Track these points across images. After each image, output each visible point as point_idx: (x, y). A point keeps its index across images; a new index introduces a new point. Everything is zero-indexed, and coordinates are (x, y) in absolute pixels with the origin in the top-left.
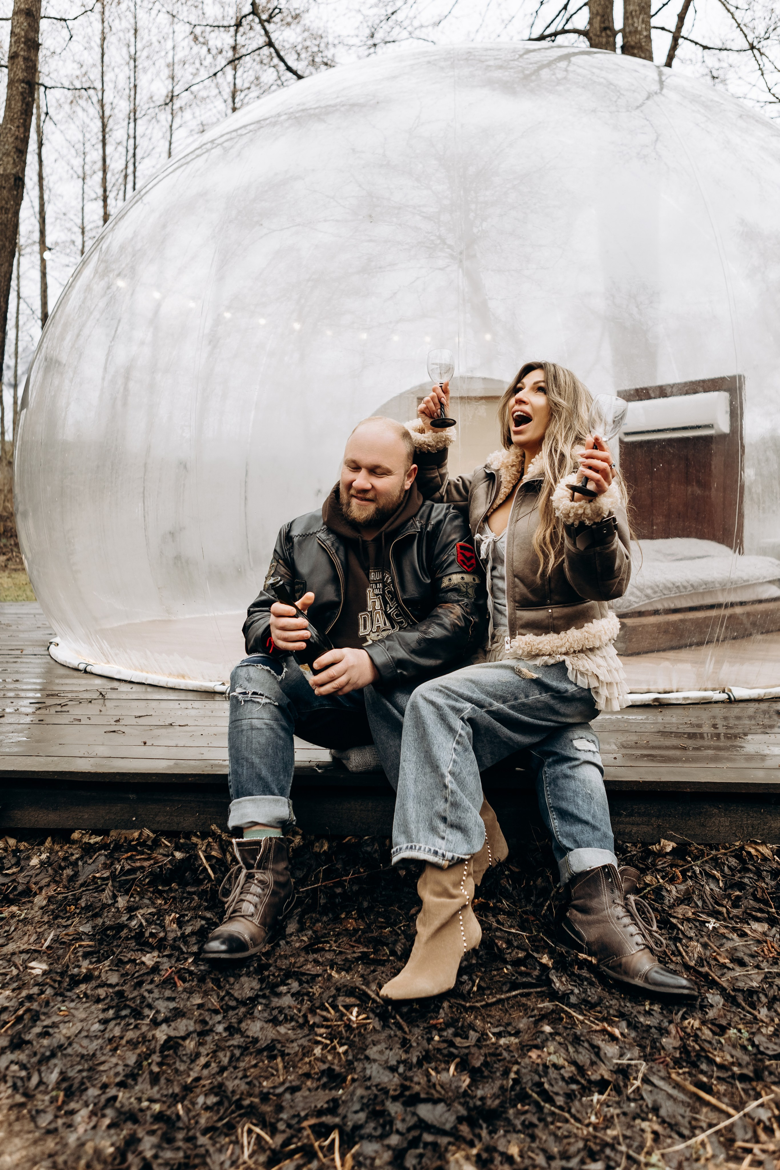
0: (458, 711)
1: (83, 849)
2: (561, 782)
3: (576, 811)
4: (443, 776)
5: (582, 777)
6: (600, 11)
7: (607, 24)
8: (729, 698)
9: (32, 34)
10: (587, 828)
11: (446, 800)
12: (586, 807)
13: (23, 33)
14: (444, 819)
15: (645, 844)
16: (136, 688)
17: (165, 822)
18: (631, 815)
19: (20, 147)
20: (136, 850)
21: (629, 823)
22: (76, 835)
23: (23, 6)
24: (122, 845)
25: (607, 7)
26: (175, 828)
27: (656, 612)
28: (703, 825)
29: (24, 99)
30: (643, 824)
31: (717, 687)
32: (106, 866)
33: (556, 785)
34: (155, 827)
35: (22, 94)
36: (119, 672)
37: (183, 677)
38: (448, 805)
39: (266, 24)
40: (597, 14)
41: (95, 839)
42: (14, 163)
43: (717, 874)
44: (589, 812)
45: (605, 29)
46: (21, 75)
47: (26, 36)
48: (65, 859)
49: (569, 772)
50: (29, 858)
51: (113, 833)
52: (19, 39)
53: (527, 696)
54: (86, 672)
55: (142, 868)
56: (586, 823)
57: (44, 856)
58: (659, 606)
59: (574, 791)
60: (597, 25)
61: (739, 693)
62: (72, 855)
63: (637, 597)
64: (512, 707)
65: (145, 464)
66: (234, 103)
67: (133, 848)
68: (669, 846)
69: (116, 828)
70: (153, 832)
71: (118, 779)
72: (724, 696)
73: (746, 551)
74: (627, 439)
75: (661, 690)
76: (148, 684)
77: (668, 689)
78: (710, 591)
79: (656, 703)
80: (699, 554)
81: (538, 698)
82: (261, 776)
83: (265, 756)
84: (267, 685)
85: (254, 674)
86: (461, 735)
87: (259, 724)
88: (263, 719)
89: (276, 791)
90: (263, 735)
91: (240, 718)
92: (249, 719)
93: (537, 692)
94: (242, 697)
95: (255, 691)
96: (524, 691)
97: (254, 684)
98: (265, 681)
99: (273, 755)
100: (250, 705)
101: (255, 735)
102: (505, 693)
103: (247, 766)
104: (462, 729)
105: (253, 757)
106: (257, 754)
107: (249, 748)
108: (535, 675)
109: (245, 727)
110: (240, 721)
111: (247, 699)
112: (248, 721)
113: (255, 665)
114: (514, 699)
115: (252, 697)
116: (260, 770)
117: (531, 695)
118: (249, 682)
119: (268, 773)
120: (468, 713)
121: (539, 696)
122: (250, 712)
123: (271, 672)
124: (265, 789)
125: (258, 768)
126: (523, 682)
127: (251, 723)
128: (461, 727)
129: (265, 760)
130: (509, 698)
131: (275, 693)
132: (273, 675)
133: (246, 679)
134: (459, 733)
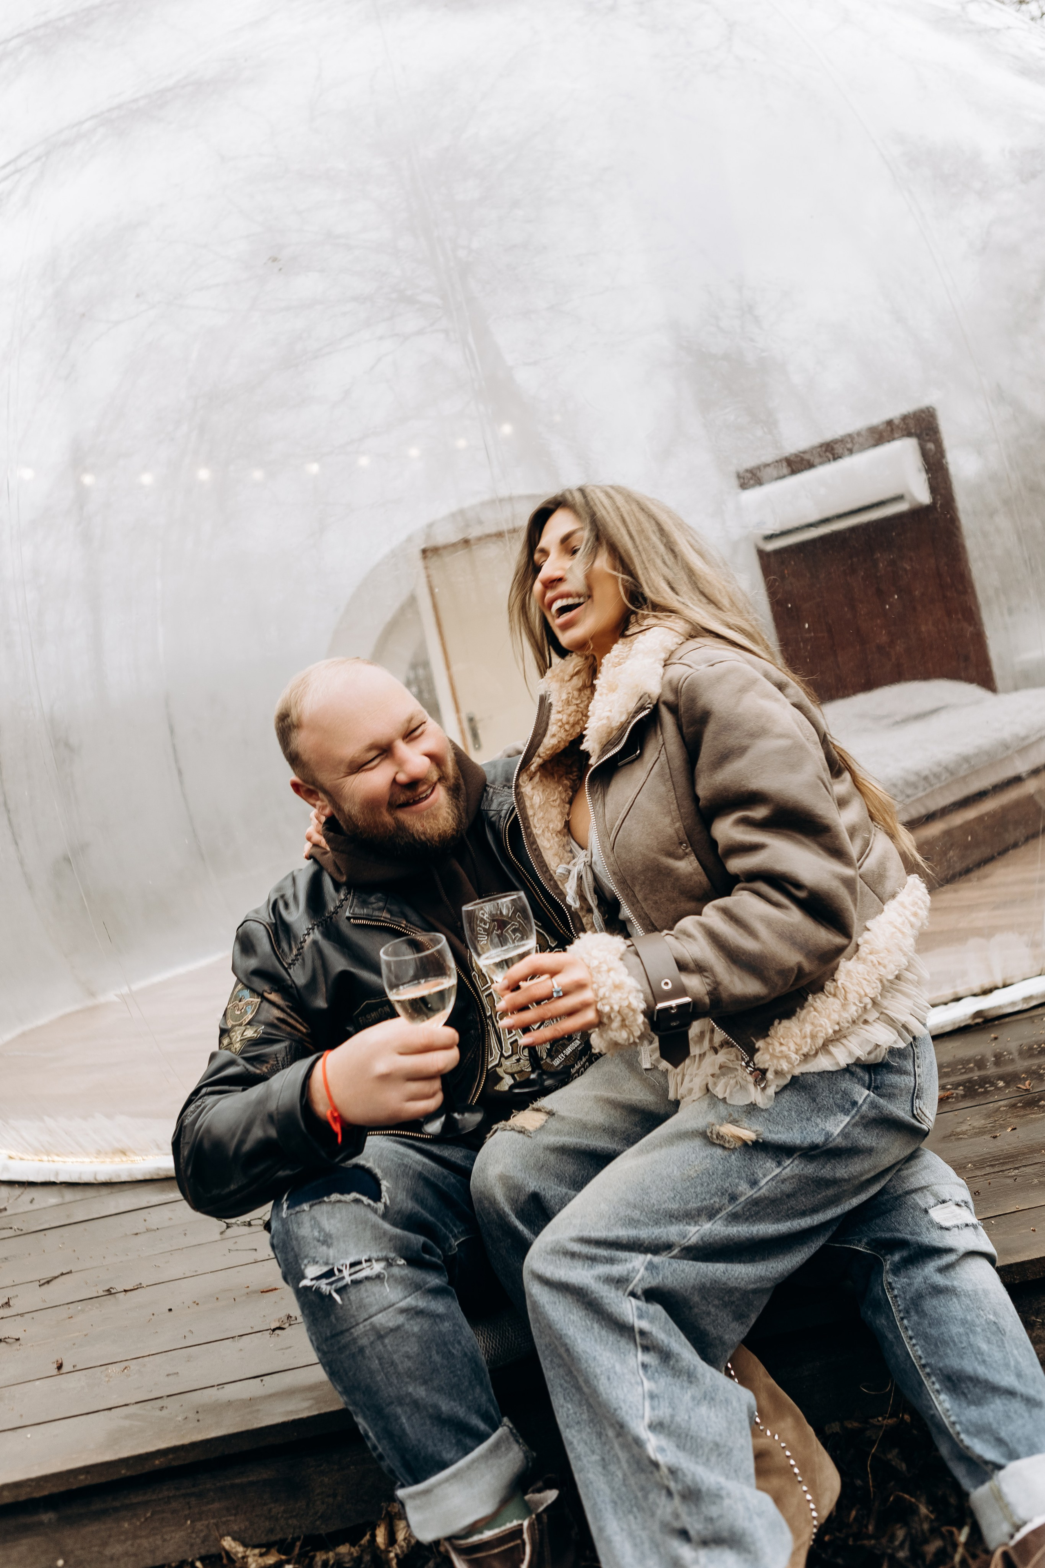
0: (619, 1282)
2: (930, 1304)
3: (981, 1371)
4: (638, 1443)
5: (969, 1287)
10: (1016, 1405)
11: (670, 1493)
12: (998, 1355)
14: (684, 1534)
33: (922, 1314)
38: (677, 1500)
44: (1007, 1365)
49: (940, 1280)
53: (754, 1183)
56: (1011, 1393)
59: (964, 1322)
64: (735, 1218)
73: (999, 682)
74: (770, 546)
75: (977, 990)
76: (62, 1183)
77: (987, 985)
78: (975, 772)
79: (979, 1020)
80: (929, 706)
81: (777, 1175)
82: (443, 1416)
83: (432, 1374)
84: (368, 1234)
85: (332, 1221)
86: (642, 1333)
87: (390, 1320)
88: (393, 1305)
89: (482, 1426)
90: (408, 1337)
91: (344, 1328)
92: (366, 1320)
93: (770, 1164)
94: (327, 1284)
95: (352, 1259)
96: (744, 1175)
97: (342, 1245)
98: (360, 1227)
99: (445, 1362)
100: (353, 1294)
101: (391, 1346)
102: (705, 1199)
103: (406, 1412)
104: (640, 1317)
105: (410, 1389)
106: (416, 1380)
107: (394, 1377)
108: (748, 1135)
109: (364, 1341)
110: (347, 1334)
111: (340, 1284)
112: (365, 1326)
113: (326, 1199)
114: (729, 1202)
115: (350, 1275)
116: (435, 1407)
117: (761, 1176)
118: (329, 1246)
119: (452, 1403)
120: (642, 1279)
121: (778, 1171)
122: (360, 1307)
123: (362, 1202)
124: (459, 1437)
125: (431, 1406)
126: (733, 1157)
127: (373, 1328)
128: (636, 1313)
129: (436, 1383)
130: (717, 1205)
131: (390, 1240)
132: (369, 1205)
133: (319, 1241)
134: (636, 1330)
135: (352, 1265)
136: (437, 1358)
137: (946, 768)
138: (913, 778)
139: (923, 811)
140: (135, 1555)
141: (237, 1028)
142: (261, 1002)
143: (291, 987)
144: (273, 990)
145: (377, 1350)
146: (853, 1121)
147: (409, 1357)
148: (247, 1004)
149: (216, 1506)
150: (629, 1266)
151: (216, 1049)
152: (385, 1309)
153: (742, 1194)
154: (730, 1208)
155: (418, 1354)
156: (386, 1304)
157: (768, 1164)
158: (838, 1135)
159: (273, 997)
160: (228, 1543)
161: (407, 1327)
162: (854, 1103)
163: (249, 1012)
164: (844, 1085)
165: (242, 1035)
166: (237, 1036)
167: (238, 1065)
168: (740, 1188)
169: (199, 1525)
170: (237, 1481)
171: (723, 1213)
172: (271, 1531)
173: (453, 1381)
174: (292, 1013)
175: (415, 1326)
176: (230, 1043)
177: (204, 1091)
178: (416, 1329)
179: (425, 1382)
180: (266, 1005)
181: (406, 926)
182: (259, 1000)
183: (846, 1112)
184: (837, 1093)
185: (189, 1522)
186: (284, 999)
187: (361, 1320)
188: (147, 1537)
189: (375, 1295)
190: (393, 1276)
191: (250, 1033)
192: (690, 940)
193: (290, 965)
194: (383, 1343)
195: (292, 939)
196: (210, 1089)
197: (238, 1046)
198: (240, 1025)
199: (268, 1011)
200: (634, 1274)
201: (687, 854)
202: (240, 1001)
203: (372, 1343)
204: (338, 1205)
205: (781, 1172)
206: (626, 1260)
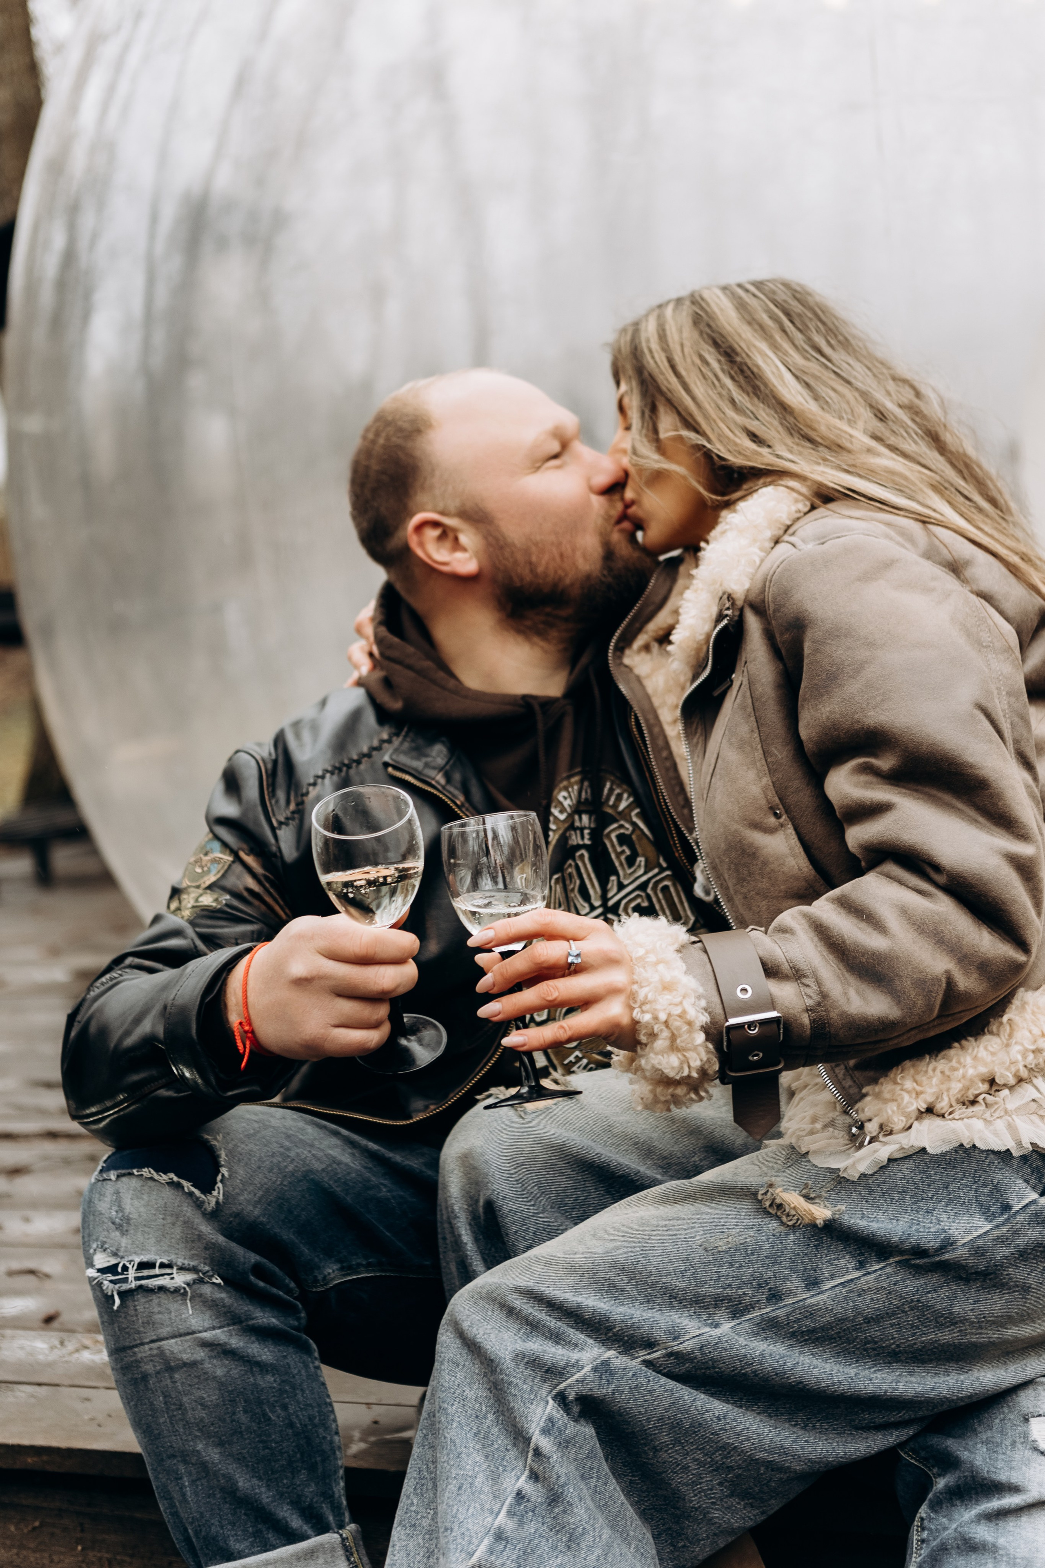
0: (549, 1373)
53: (812, 1284)
64: (772, 1325)
81: (852, 1280)
82: (238, 1494)
83: (232, 1435)
84: (178, 1231)
85: (136, 1202)
86: (537, 1452)
87: (184, 1351)
88: (193, 1333)
89: (296, 1522)
90: (206, 1380)
91: (127, 1344)
92: (152, 1341)
93: (846, 1261)
94: (111, 1281)
95: (145, 1258)
96: (800, 1267)
97: (140, 1236)
98: (169, 1219)
99: (254, 1426)
100: (141, 1303)
101: (182, 1383)
102: (730, 1285)
103: (190, 1474)
104: (545, 1431)
105: (200, 1447)
106: (209, 1437)
107: (181, 1424)
108: (821, 1213)
109: (149, 1368)
110: (130, 1352)
111: (125, 1287)
112: (151, 1349)
113: (135, 1171)
114: (768, 1299)
115: (137, 1279)
116: (229, 1478)
117: (827, 1275)
118: (124, 1233)
119: (255, 1481)
120: (582, 1381)
121: (855, 1274)
122: (148, 1323)
123: (183, 1187)
124: (260, 1526)
125: (223, 1475)
126: (792, 1237)
127: (161, 1353)
128: (542, 1424)
129: (235, 1449)
130: (748, 1299)
131: (206, 1248)
132: (191, 1194)
133: (113, 1223)
134: (532, 1446)
135: (142, 1266)
136: (243, 1418)
141: (192, 889)
142: (233, 862)
143: (275, 855)
144: (251, 852)
145: (163, 1384)
146: (996, 1233)
147: (204, 1406)
148: (215, 861)
150: (574, 1355)
151: (162, 910)
152: (181, 1335)
153: (789, 1293)
154: (768, 1310)
155: (217, 1405)
156: (182, 1328)
157: (842, 1262)
158: (963, 1245)
159: (250, 860)
161: (207, 1365)
162: (1006, 1208)
163: (214, 871)
164: (999, 1176)
165: (197, 900)
166: (188, 901)
167: (185, 937)
168: (789, 1284)
169: (91, 1555)
171: (756, 1314)
173: (262, 1453)
174: (272, 890)
175: (219, 1369)
176: (178, 909)
177: (129, 960)
178: (219, 1372)
179: (221, 1444)
180: (238, 868)
181: (463, 805)
182: (231, 859)
183: (989, 1216)
184: (985, 1185)
185: (80, 1548)
186: (264, 867)
187: (148, 1340)
188: (34, 1551)
189: (170, 1313)
190: (201, 1295)
191: (208, 900)
192: (787, 935)
193: (281, 823)
194: (171, 1378)
195: (293, 787)
196: (137, 961)
197: (187, 913)
198: (198, 887)
199: (239, 877)
200: (573, 1370)
201: (782, 825)
202: (206, 854)
203: (158, 1373)
204: (150, 1183)
205: (859, 1278)
206: (576, 1345)
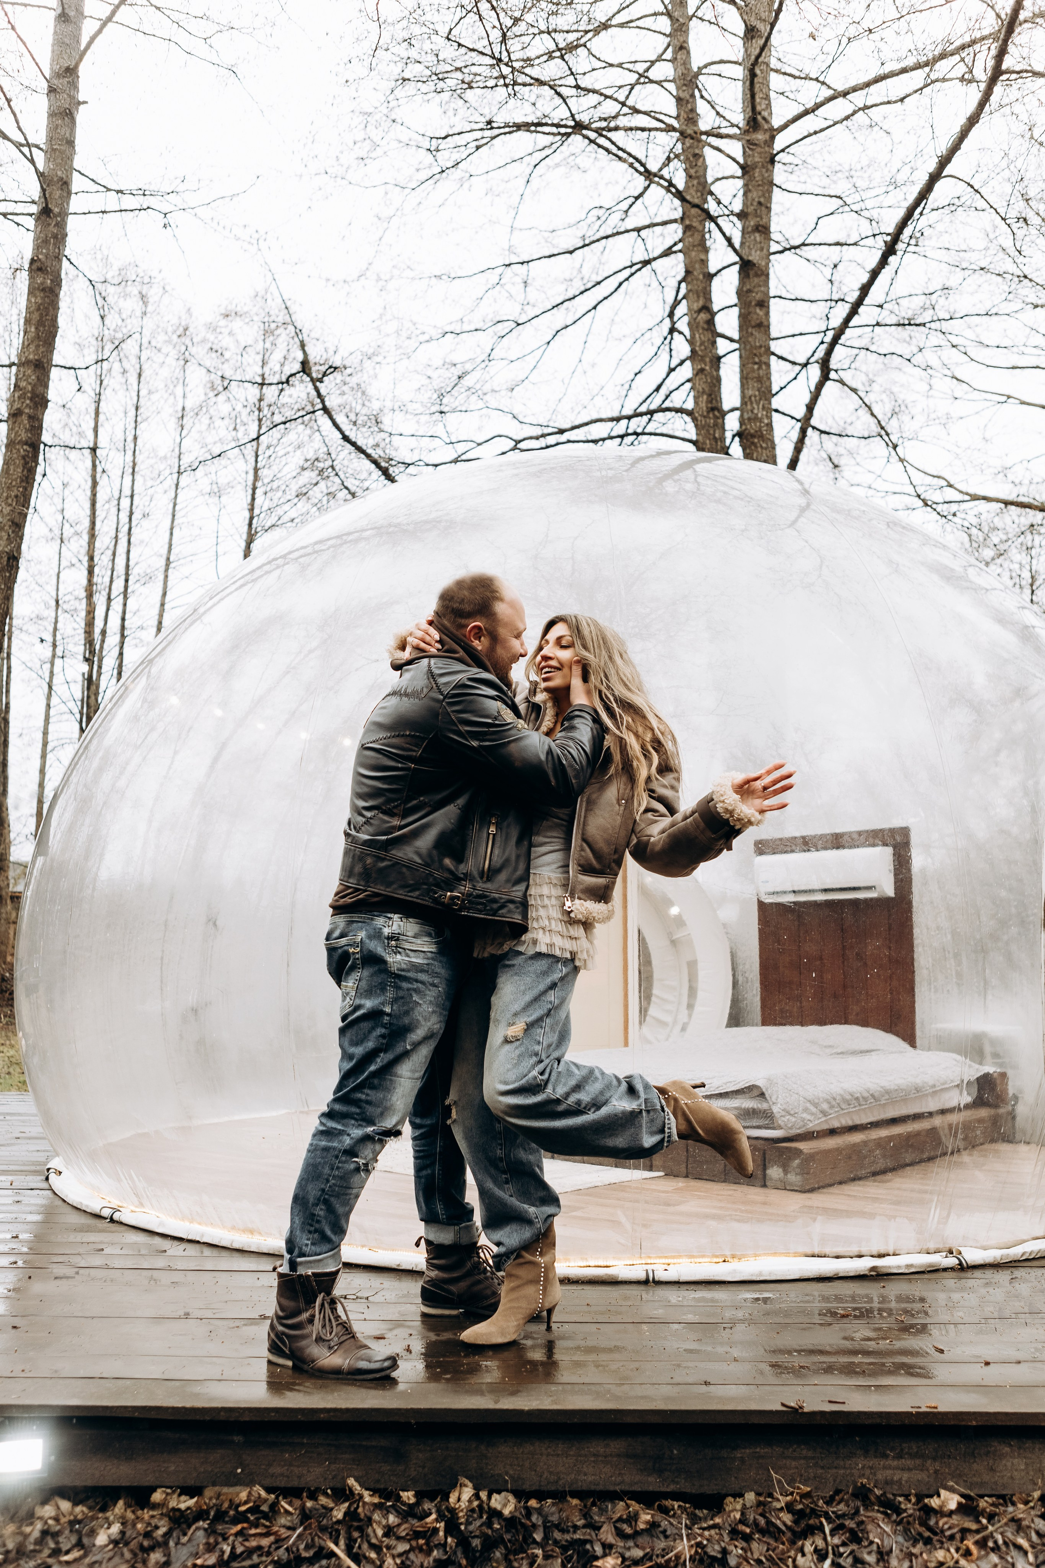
1: (170, 1518)
6: (707, 389)
7: (714, 404)
8: (961, 1264)
9: (40, 389)
13: (30, 388)
15: (920, 1497)
16: (192, 1250)
17: (282, 1475)
18: (900, 1456)
19: (17, 520)
20: (247, 1520)
21: (897, 1468)
22: (157, 1496)
23: (31, 357)
24: (226, 1513)
25: (715, 386)
26: (295, 1483)
27: (832, 1132)
28: (992, 1470)
29: (26, 463)
30: (915, 1468)
31: (941, 1246)
32: (210, 1548)
34: (268, 1482)
35: (24, 457)
36: (161, 1224)
37: (251, 1232)
39: (318, 384)
40: (704, 392)
41: (186, 1503)
42: (9, 539)
43: (1022, 1541)
45: (713, 409)
46: (24, 436)
47: (33, 392)
48: (147, 1535)
50: (93, 1533)
51: (209, 1492)
52: (25, 394)
54: (112, 1220)
55: (259, 1548)
57: (116, 1529)
58: (836, 1124)
60: (703, 405)
61: (972, 1256)
62: (157, 1527)
63: (812, 1114)
65: (166, 921)
66: (256, 461)
67: (240, 1518)
68: (952, 1501)
69: (214, 1484)
70: (269, 1490)
71: (223, 1416)
72: (952, 1261)
73: (918, 1042)
74: (768, 900)
75: (875, 1253)
76: (204, 1243)
77: (883, 1251)
78: (893, 1102)
79: (873, 1273)
80: (865, 1047)
137: (872, 1095)
138: (848, 1097)
139: (850, 1123)
140: (288, 1477)
149: (347, 1456)
160: (351, 1481)
169: (333, 1467)
170: (364, 1443)
172: (378, 1481)
188: (298, 1466)
